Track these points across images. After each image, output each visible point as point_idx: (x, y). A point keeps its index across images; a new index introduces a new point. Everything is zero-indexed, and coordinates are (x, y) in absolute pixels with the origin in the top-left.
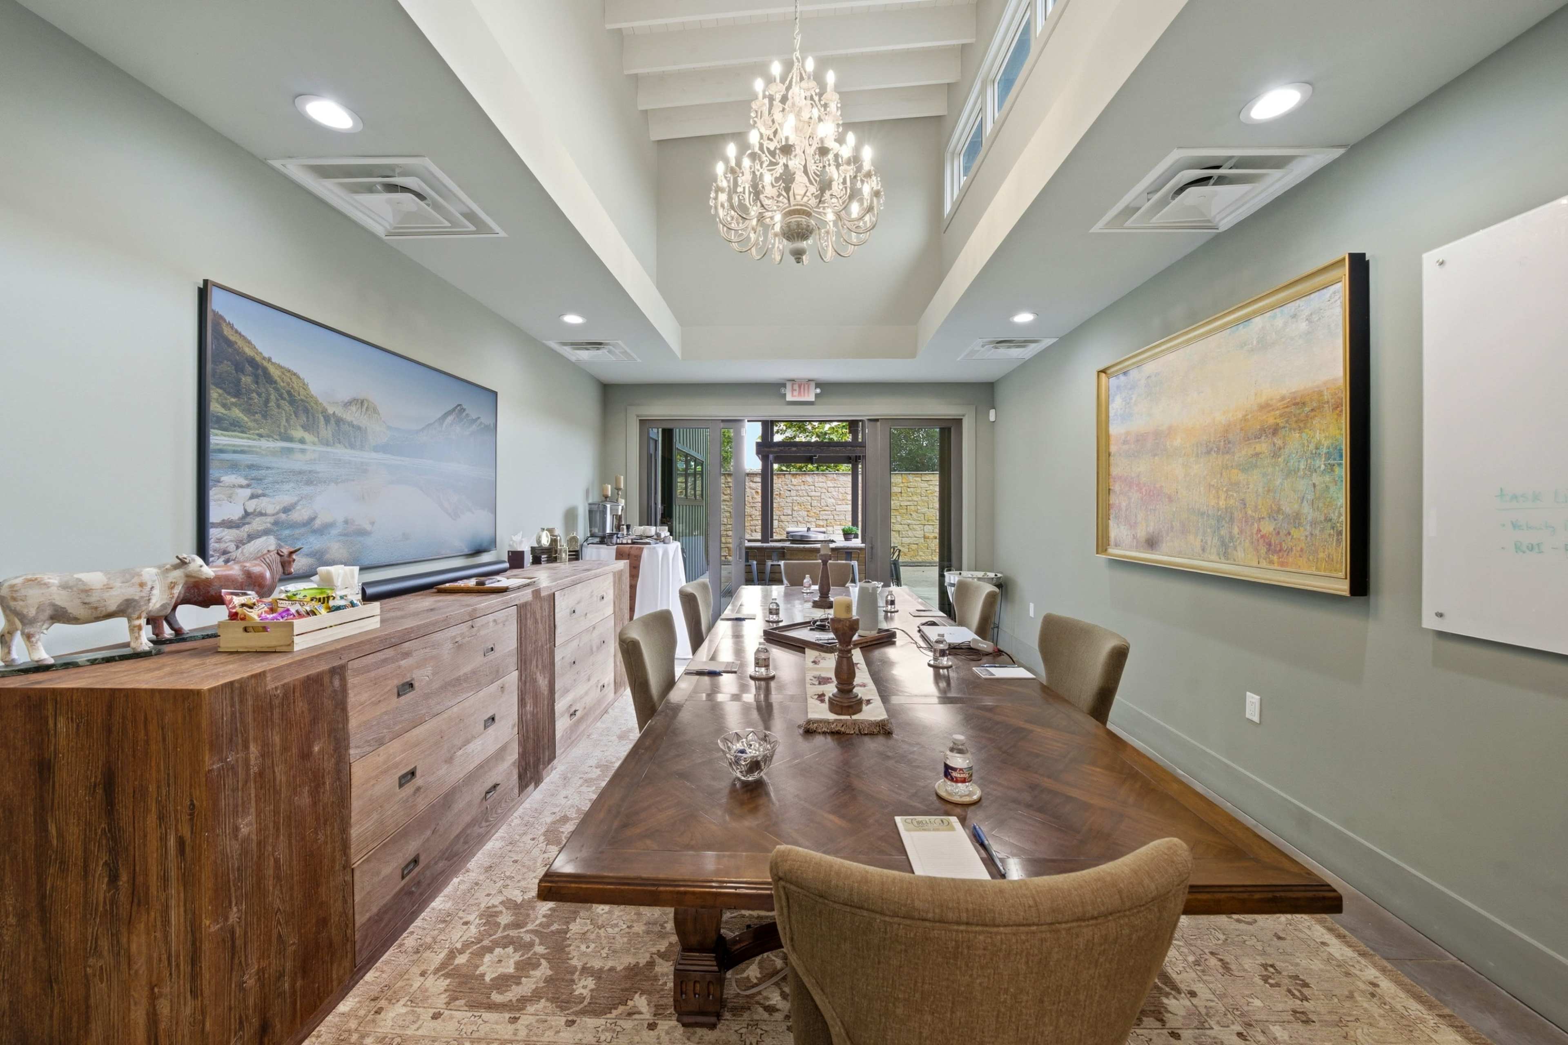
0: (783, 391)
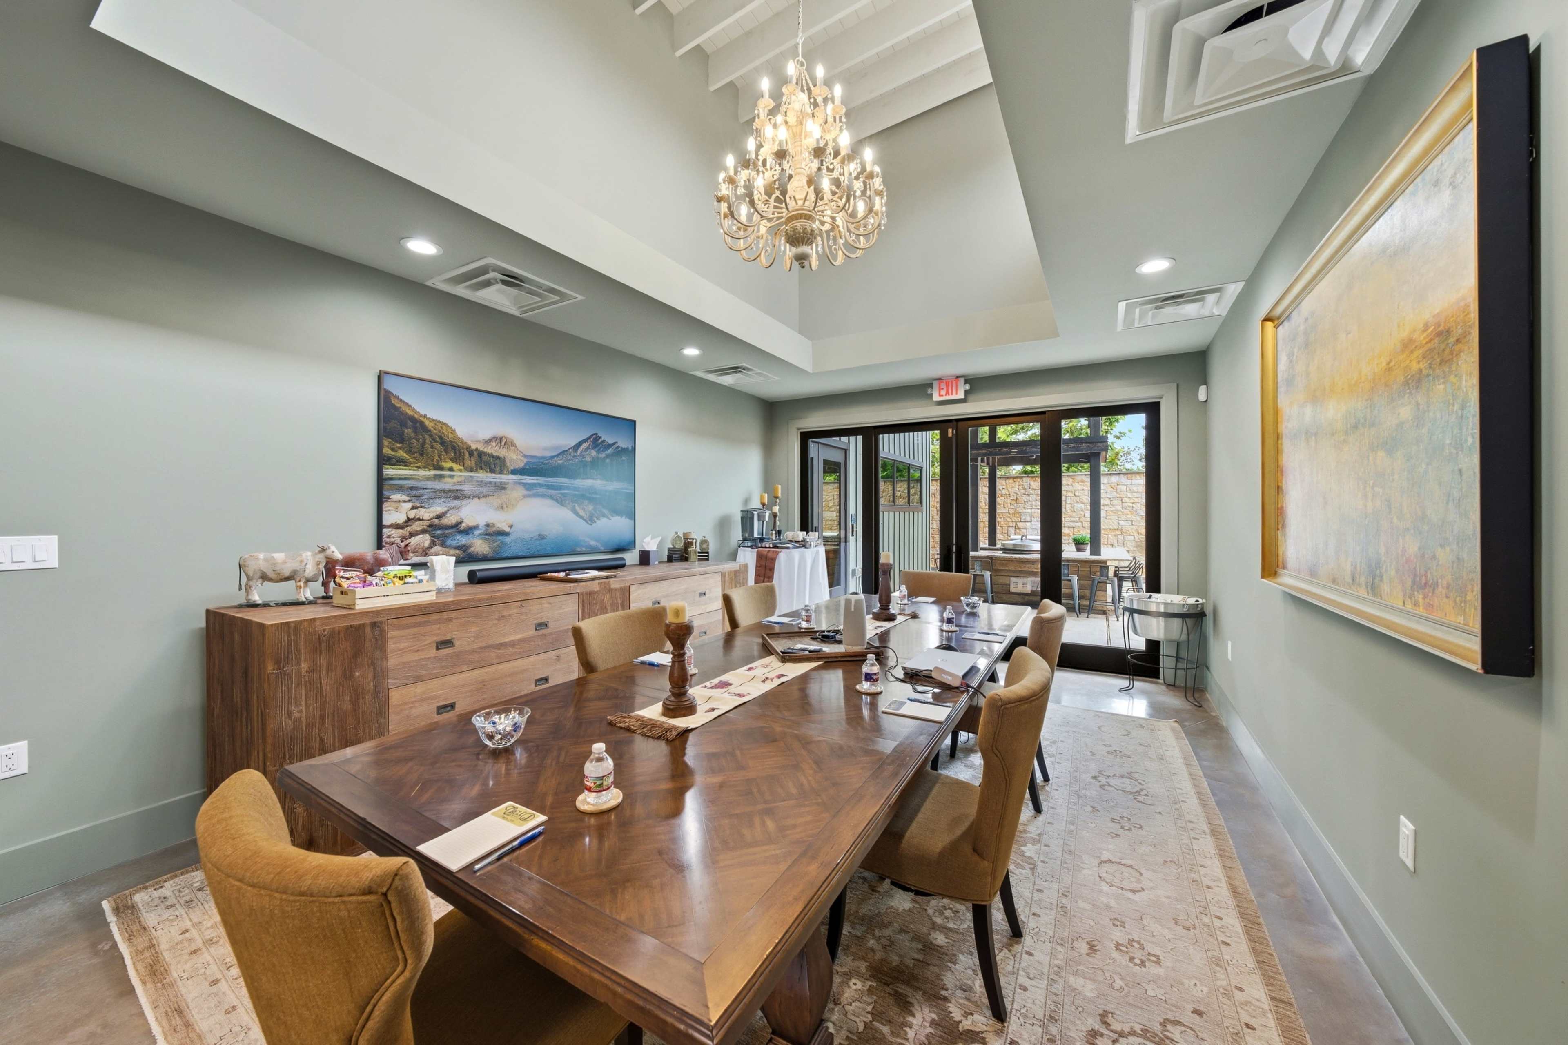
0: (929, 391)
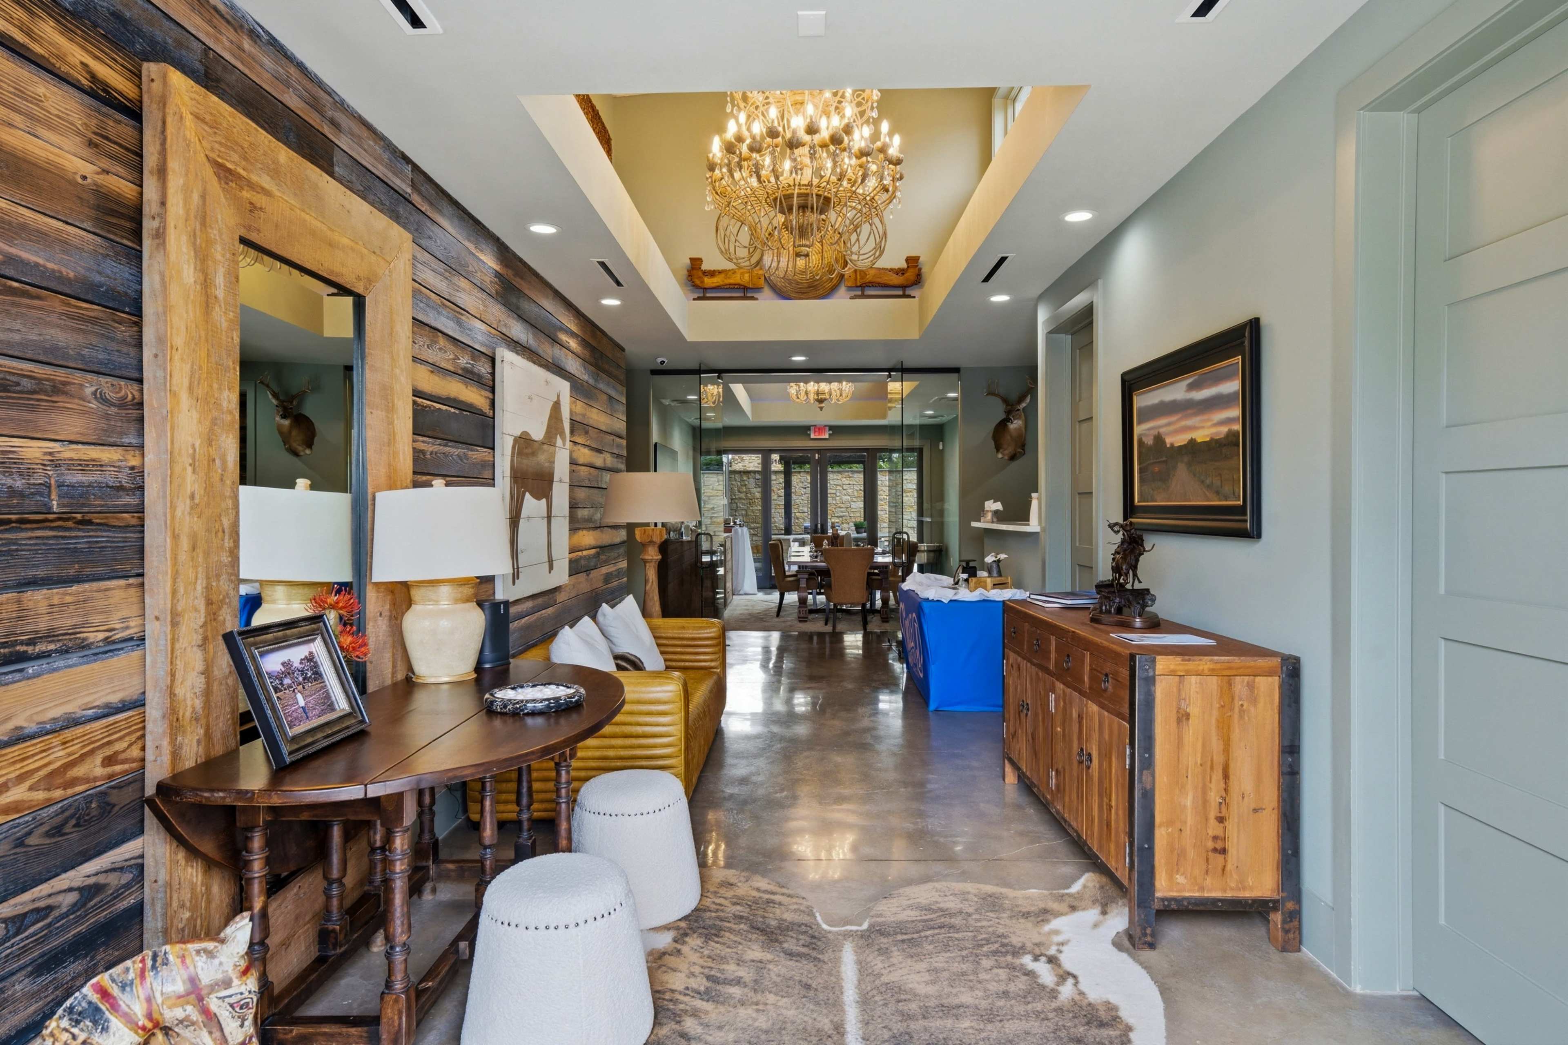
0: (807, 432)
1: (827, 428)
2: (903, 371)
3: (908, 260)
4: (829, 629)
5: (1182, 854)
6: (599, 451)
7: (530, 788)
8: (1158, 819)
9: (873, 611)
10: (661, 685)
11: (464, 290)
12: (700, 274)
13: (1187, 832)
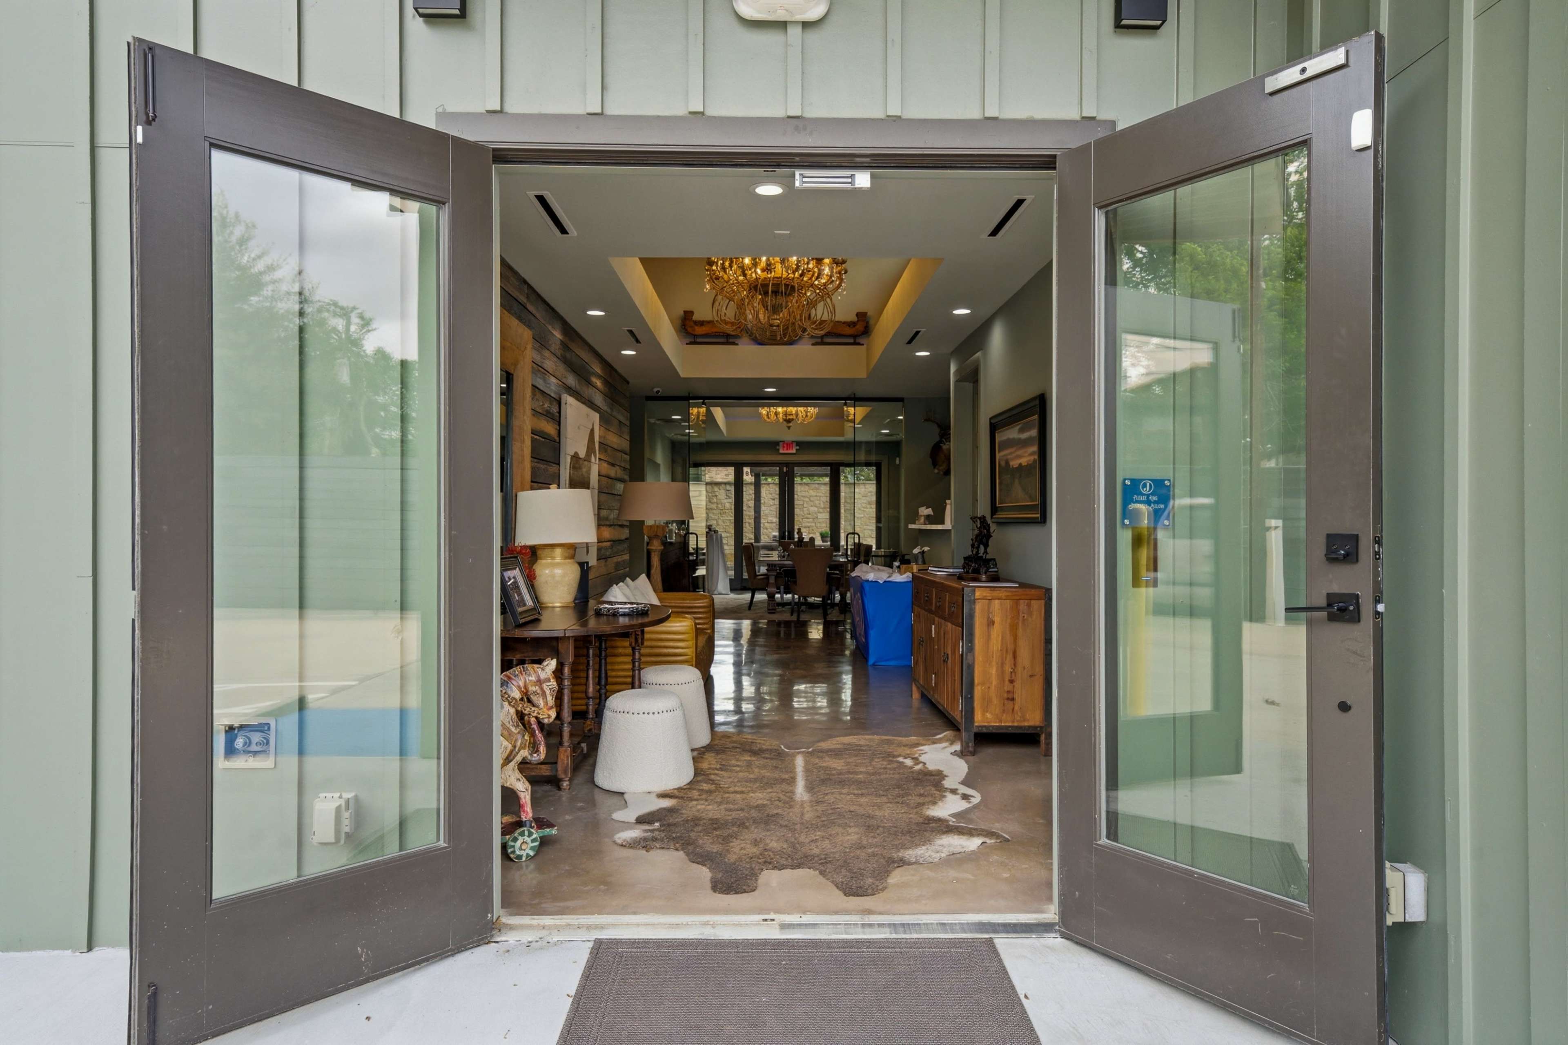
0: (776, 449)
1: (794, 444)
2: (856, 400)
3: (858, 315)
4: (794, 618)
5: (990, 700)
6: (613, 465)
7: (606, 674)
8: (976, 681)
9: (833, 605)
10: (681, 621)
11: (548, 358)
12: (692, 324)
13: (993, 688)
